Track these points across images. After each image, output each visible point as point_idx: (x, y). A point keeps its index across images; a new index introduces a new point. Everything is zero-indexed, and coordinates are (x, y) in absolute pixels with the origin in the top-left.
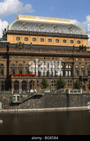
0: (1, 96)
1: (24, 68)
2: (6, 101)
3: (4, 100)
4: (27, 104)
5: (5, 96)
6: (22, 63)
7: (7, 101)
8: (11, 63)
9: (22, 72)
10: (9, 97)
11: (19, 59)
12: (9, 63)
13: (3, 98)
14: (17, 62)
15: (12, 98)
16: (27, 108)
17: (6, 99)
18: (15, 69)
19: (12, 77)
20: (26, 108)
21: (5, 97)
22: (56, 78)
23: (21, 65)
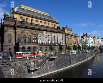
0: (15, 64)
1: (27, 38)
2: (21, 69)
3: (19, 69)
4: (43, 69)
5: (20, 63)
6: (26, 34)
7: (23, 68)
8: (17, 34)
9: (26, 41)
10: (24, 64)
11: (23, 31)
12: (16, 34)
13: (17, 66)
14: (22, 33)
15: (28, 65)
16: (44, 73)
17: (21, 67)
18: (21, 39)
19: (20, 44)
20: (42, 73)
21: (20, 65)
22: (47, 45)
23: (25, 35)
